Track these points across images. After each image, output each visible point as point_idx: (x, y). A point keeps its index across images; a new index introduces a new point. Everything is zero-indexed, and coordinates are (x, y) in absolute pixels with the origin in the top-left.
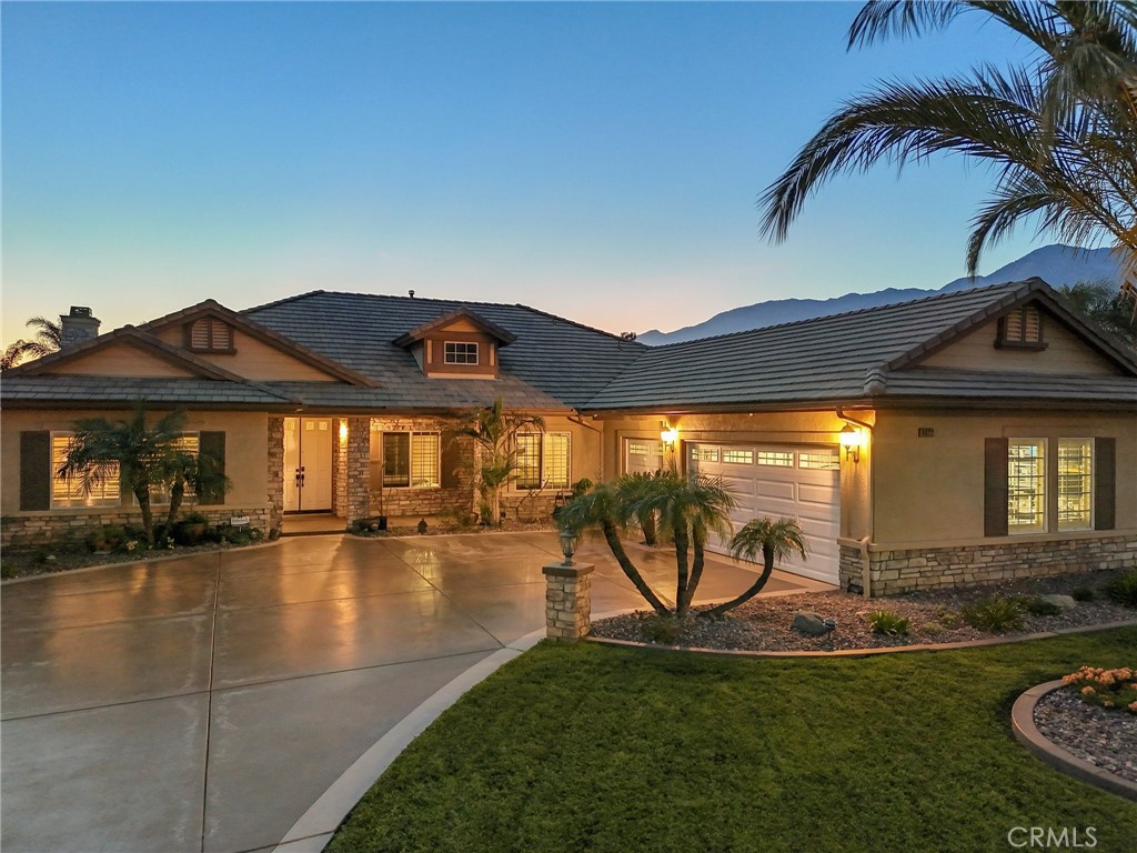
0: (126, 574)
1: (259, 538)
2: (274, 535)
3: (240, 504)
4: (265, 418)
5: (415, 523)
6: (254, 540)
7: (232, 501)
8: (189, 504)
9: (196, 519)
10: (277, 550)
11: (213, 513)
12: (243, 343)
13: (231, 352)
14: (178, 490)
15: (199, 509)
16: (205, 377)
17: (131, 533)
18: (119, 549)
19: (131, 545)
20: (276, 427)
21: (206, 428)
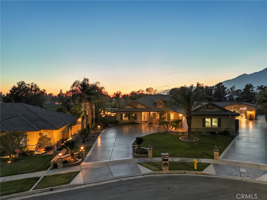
0: (129, 126)
1: (140, 124)
2: (141, 124)
3: (138, 121)
4: (140, 112)
5: (155, 123)
6: (139, 124)
7: (137, 120)
8: (134, 121)
9: (134, 122)
10: (142, 125)
11: (136, 121)
12: (138, 104)
13: (137, 105)
14: (133, 119)
15: (135, 121)
16: (135, 108)
17: (129, 123)
18: (128, 124)
19: (129, 124)
20: (141, 113)
21: (135, 113)
